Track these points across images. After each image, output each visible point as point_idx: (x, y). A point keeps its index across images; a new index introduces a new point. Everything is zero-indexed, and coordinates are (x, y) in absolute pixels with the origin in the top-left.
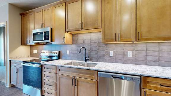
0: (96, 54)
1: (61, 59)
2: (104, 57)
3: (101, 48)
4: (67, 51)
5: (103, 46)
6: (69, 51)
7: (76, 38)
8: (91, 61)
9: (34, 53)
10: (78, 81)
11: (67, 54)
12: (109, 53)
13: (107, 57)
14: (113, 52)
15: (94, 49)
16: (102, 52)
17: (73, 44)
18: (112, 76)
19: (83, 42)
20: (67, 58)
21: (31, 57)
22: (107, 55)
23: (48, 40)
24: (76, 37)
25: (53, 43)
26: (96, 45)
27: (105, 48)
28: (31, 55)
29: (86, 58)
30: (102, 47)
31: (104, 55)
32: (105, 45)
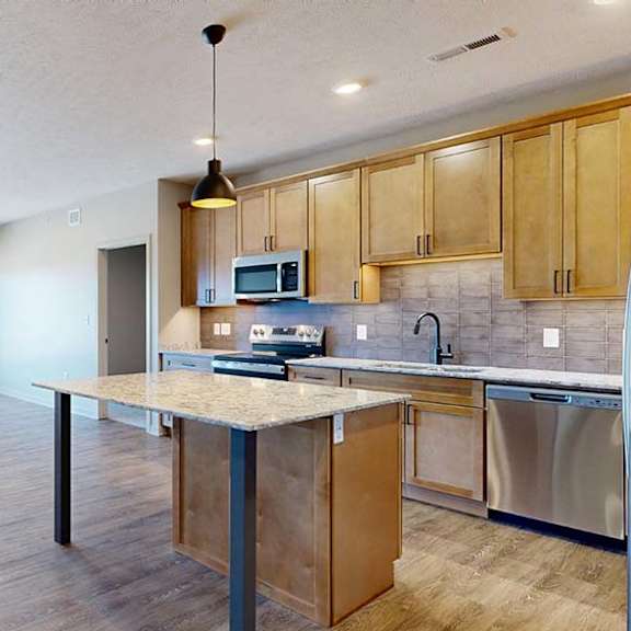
0: (483, 337)
1: (331, 356)
2: (517, 348)
3: (503, 318)
4: (359, 327)
5: (515, 307)
6: (365, 327)
7: (397, 280)
8: (460, 364)
9: (217, 332)
10: (415, 411)
11: (359, 337)
12: (542, 334)
13: (532, 349)
14: (557, 330)
15: (475, 319)
16: (511, 332)
17: (381, 301)
18: (533, 395)
19: (424, 296)
20: (359, 353)
21: (202, 347)
22: (531, 345)
23: (296, 289)
24: (396, 277)
25: (311, 300)
26: (485, 305)
27: (521, 318)
28: (202, 340)
29: (439, 351)
30: (511, 311)
31: (519, 342)
32: (521, 307)
